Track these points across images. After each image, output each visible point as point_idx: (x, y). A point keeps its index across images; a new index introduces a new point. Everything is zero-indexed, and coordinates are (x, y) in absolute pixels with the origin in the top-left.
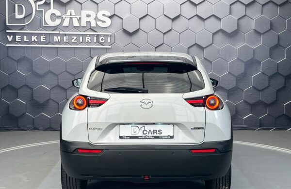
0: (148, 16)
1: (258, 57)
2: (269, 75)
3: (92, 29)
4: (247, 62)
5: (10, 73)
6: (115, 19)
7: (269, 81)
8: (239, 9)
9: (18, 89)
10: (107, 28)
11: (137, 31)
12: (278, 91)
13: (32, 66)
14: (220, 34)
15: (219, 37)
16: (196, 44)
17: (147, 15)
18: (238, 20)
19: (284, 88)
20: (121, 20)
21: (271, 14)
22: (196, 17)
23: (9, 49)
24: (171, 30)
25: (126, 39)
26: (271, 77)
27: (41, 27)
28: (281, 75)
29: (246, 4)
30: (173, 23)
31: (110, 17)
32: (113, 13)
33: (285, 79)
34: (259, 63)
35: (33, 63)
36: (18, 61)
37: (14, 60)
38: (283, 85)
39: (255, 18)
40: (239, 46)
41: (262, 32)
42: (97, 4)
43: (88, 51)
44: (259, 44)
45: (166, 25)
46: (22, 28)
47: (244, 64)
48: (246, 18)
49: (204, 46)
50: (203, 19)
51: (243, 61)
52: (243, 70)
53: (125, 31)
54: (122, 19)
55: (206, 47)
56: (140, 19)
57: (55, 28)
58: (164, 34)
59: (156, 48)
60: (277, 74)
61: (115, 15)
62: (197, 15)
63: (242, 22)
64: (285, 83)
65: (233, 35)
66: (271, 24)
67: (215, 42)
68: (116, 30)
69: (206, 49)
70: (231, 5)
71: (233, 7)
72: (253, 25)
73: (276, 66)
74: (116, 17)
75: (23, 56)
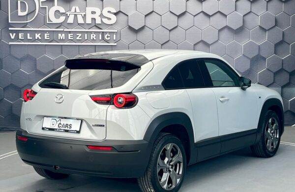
0: (154, 13)
1: (263, 54)
2: (274, 72)
3: (97, 26)
4: (253, 58)
5: (12, 72)
6: (121, 16)
7: (274, 77)
8: (244, 6)
9: (21, 89)
10: (112, 25)
11: (142, 28)
12: (283, 87)
13: (36, 65)
14: (226, 30)
15: (225, 34)
16: (202, 41)
17: (153, 11)
18: (244, 16)
19: (289, 84)
21: (276, 9)
22: (202, 14)
23: (12, 47)
24: (176, 27)
25: (132, 36)
26: (276, 74)
27: (45, 24)
28: (286, 71)
30: (179, 19)
31: (116, 14)
32: (119, 10)
33: (290, 75)
34: (265, 59)
35: (37, 61)
36: (22, 60)
37: (17, 58)
38: (288, 81)
39: (261, 13)
40: (244, 42)
41: (267, 29)
42: (102, 1)
43: (94, 48)
44: (264, 40)
45: (172, 21)
46: (25, 25)
47: (249, 61)
48: (251, 15)
49: (210, 43)
50: (209, 16)
51: (248, 58)
52: (249, 67)
53: (131, 28)
54: (127, 16)
56: (146, 16)
57: (60, 25)
58: (170, 31)
59: (162, 45)
60: (282, 70)
61: (120, 12)
62: (202, 12)
63: (248, 18)
64: (290, 79)
65: (238, 32)
66: (276, 21)
67: (220, 39)
68: (121, 28)
69: (212, 45)
70: (236, 1)
71: (238, 3)
72: (258, 21)
73: (281, 63)
74: (121, 14)
75: (26, 54)
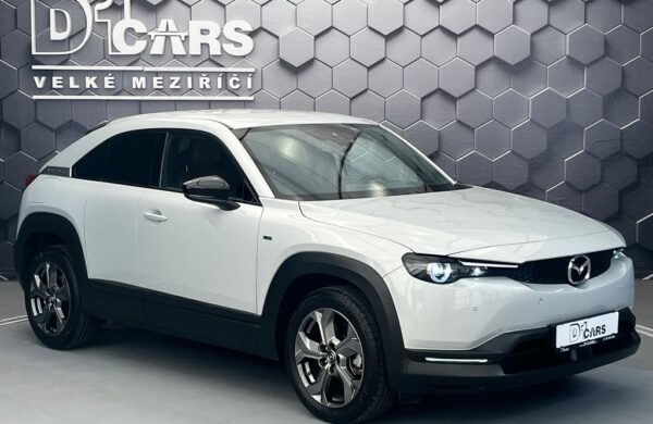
0: (334, 31)
1: (577, 118)
2: (603, 158)
3: (213, 60)
4: (553, 127)
5: (40, 156)
6: (263, 37)
7: (602, 169)
8: (533, 13)
10: (244, 57)
11: (309, 64)
12: (622, 192)
14: (492, 67)
15: (490, 74)
16: (439, 91)
17: (332, 28)
18: (533, 34)
19: (636, 185)
20: (276, 40)
21: (606, 21)
22: (438, 31)
23: (39, 106)
24: (382, 60)
25: (287, 81)
26: (606, 162)
27: (105, 57)
28: (629, 156)
30: (389, 44)
31: (252, 34)
32: (258, 26)
33: (639, 166)
34: (580, 130)
36: (58, 131)
37: (49, 128)
38: (633, 179)
39: (570, 30)
40: (535, 92)
41: (585, 62)
42: (224, 6)
43: (206, 106)
44: (579, 88)
45: (373, 48)
46: (65, 60)
47: (545, 134)
48: (550, 33)
49: (456, 95)
50: (454, 36)
51: (543, 127)
52: (544, 147)
53: (284, 64)
54: (278, 37)
55: (461, 97)
56: (317, 37)
57: (135, 59)
58: (369, 68)
59: (352, 99)
60: (620, 155)
61: (261, 29)
62: (440, 27)
63: (543, 39)
64: (638, 174)
65: (520, 70)
66: (607, 45)
67: (480, 86)
68: (263, 62)
69: (461, 100)
70: (515, 3)
71: (520, 7)
72: (565, 46)
73: (619, 136)
74: (263, 34)
75: (67, 120)
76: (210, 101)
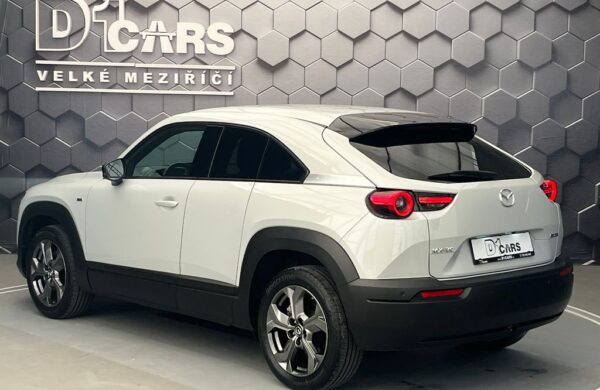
0: (306, 34)
1: (525, 117)
2: (548, 153)
3: (197, 59)
4: (503, 125)
5: (41, 143)
6: (244, 39)
7: (548, 164)
8: (489, 21)
9: (57, 174)
10: (225, 56)
11: (285, 63)
12: (566, 185)
13: (83, 130)
14: (450, 70)
15: (448, 75)
16: (401, 90)
17: (305, 31)
18: (487, 41)
19: (577, 180)
20: (253, 41)
21: (555, 29)
22: (401, 36)
23: (41, 97)
24: (350, 61)
25: (264, 79)
26: (551, 158)
27: (101, 54)
28: (572, 152)
29: (503, 9)
30: (357, 46)
31: (233, 36)
32: (239, 28)
33: (581, 162)
34: (528, 127)
35: (86, 124)
36: (58, 120)
37: (50, 117)
38: (576, 173)
39: (521, 38)
40: (488, 93)
41: (534, 66)
42: (208, 10)
43: (191, 100)
44: (529, 89)
45: (343, 50)
46: (65, 56)
47: (496, 131)
48: (503, 39)
49: (417, 94)
50: (415, 40)
51: (495, 125)
53: (262, 64)
54: (256, 39)
55: (421, 96)
56: (291, 39)
57: (128, 56)
58: (338, 68)
59: (322, 96)
60: (565, 151)
61: (241, 31)
62: (403, 32)
63: (496, 45)
64: (581, 169)
65: (475, 72)
66: (554, 50)
67: (438, 85)
68: (243, 61)
69: (422, 99)
70: (471, 12)
71: (476, 15)
72: (516, 51)
73: (563, 135)
74: (243, 36)
75: (66, 110)
76: (194, 96)
